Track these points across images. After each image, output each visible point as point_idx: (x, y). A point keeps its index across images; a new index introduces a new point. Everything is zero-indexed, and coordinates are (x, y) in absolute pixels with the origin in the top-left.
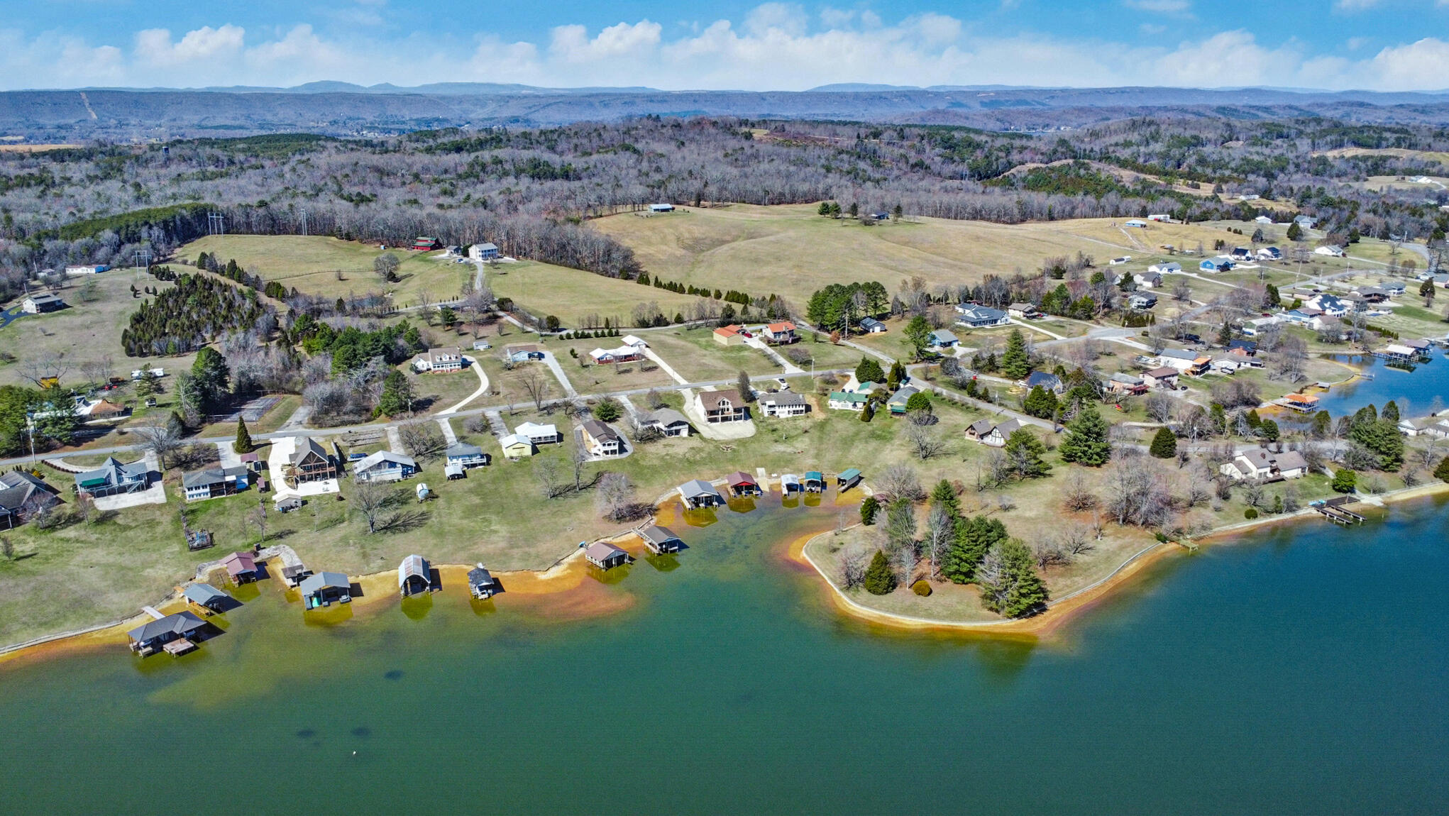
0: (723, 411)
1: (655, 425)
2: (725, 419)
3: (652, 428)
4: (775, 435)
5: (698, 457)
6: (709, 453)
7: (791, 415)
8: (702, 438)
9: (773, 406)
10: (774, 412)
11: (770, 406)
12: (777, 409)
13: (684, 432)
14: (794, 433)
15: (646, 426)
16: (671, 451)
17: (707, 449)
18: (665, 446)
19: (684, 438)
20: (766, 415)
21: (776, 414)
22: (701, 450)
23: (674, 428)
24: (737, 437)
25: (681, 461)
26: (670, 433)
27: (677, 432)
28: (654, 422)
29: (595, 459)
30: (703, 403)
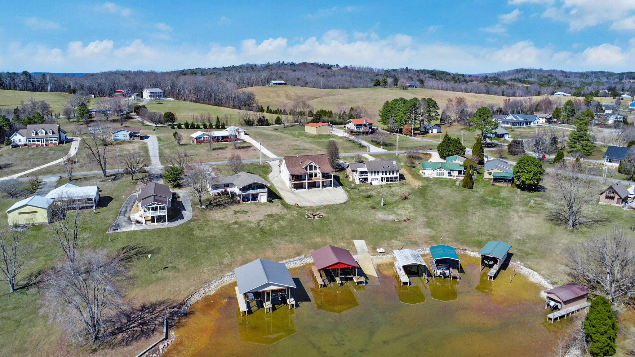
0: (310, 176)
1: (229, 190)
2: (312, 185)
3: (226, 193)
4: (371, 202)
5: (275, 226)
6: (291, 221)
7: (384, 182)
8: (285, 205)
9: (365, 172)
10: (366, 179)
11: (362, 173)
12: (370, 177)
13: (263, 198)
14: (390, 199)
15: (219, 191)
16: (242, 218)
17: (288, 217)
18: (236, 212)
19: (262, 204)
20: (358, 182)
21: (369, 181)
22: (280, 217)
23: (251, 192)
24: (325, 203)
25: (251, 231)
26: (245, 199)
27: (255, 197)
28: (227, 185)
29: (134, 227)
30: (288, 167)
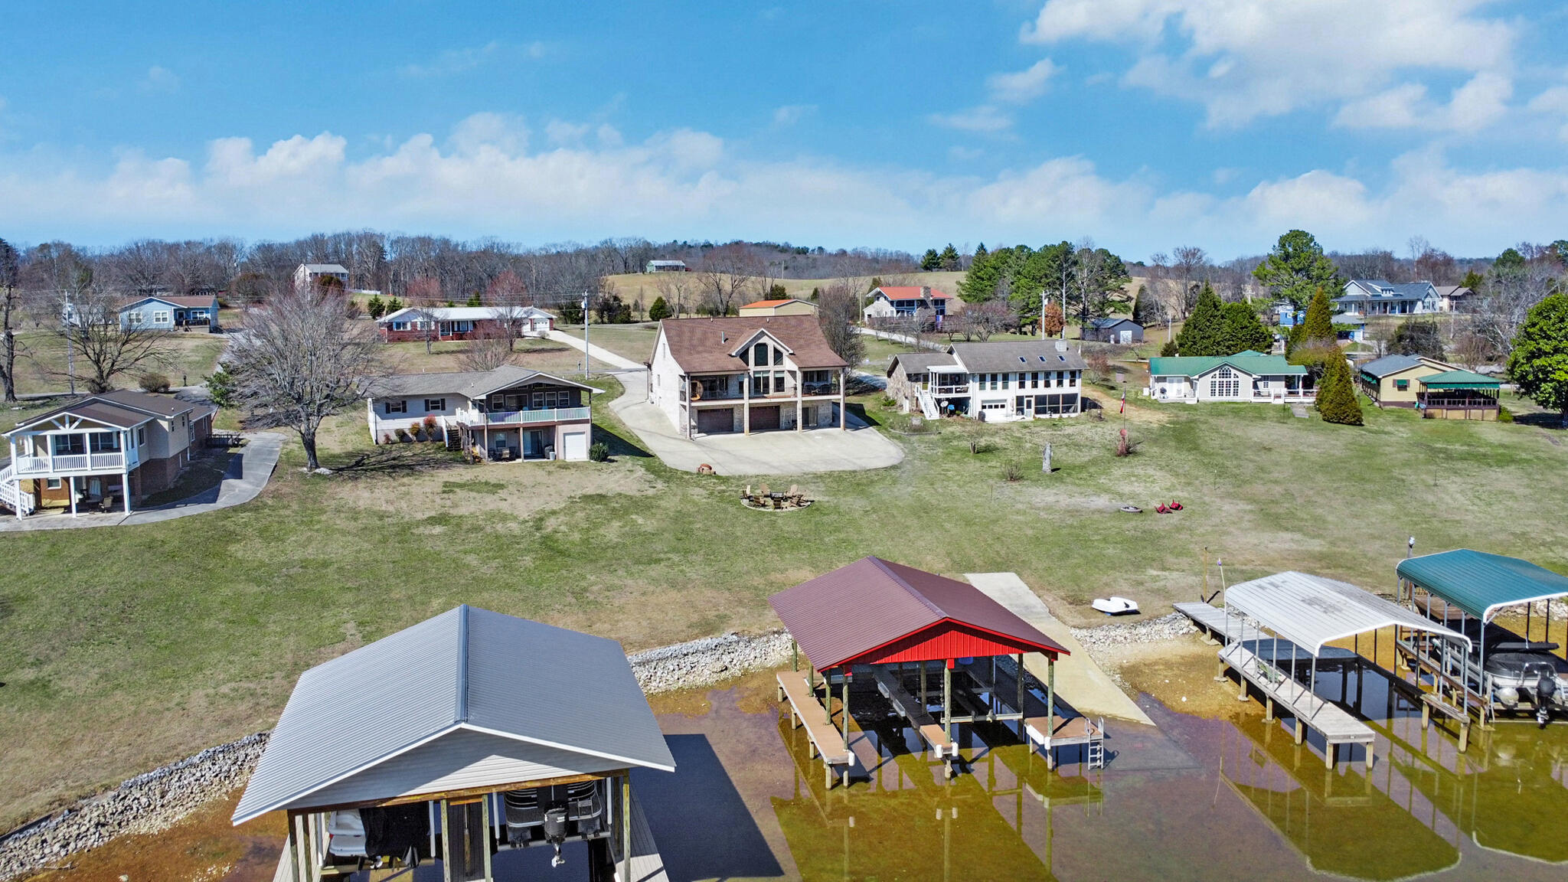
0: (759, 386)
1: (443, 421)
2: (767, 420)
3: (429, 433)
4: (995, 463)
5: (612, 532)
6: (679, 517)
7: (1030, 414)
8: (659, 471)
9: (958, 379)
11: (944, 379)
12: (976, 394)
13: (574, 446)
14: (1068, 457)
15: (405, 424)
17: (671, 504)
18: (449, 488)
19: (567, 468)
20: (932, 414)
21: (974, 409)
22: (642, 505)
23: (523, 418)
24: (821, 469)
26: (503, 448)
27: (541, 443)
28: (437, 403)
30: (676, 352)
